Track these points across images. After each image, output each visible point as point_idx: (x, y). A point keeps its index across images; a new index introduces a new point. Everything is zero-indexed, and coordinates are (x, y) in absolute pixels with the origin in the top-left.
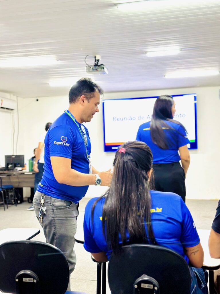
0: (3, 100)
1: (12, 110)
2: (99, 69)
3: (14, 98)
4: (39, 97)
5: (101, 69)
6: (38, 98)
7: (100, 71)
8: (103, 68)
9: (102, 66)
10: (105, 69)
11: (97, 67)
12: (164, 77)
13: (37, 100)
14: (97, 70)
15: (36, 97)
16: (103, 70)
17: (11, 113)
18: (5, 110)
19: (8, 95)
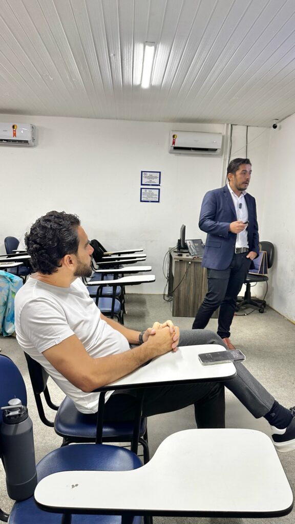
0: (177, 134)
13: (275, 126)
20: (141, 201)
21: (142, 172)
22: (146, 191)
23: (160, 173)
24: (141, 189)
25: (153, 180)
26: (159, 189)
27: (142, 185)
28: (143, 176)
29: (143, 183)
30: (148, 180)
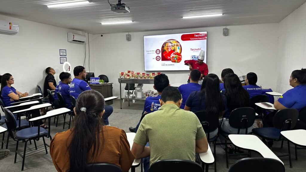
0: (75, 35)
1: (83, 42)
2: (121, 8)
3: (86, 34)
5: (122, 8)
6: (102, 35)
7: (122, 9)
8: (124, 7)
9: (123, 5)
10: (127, 9)
11: (119, 6)
12: (181, 18)
14: (118, 8)
16: (124, 8)
17: (83, 44)
18: (77, 42)
19: (81, 32)
20: (61, 63)
21: (60, 50)
22: (62, 58)
23: (66, 50)
25: (64, 54)
26: (66, 57)
29: (61, 55)
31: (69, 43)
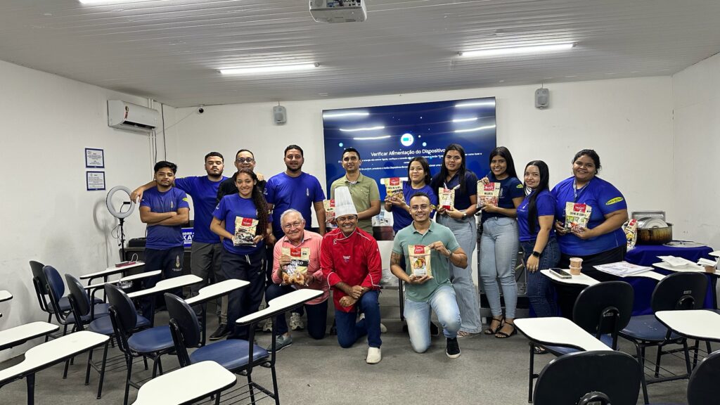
1: (151, 128)
2: (347, 3)
3: (157, 106)
4: (204, 105)
6: (203, 108)
7: (350, 7)
8: (359, 1)
10: (363, 4)
13: (201, 111)
14: (341, 4)
15: (200, 106)
16: (357, 4)
17: (149, 133)
18: (136, 128)
19: (142, 101)
20: (88, 190)
21: (86, 149)
22: (91, 175)
23: (102, 150)
24: (87, 172)
25: (97, 161)
26: (104, 172)
27: (87, 167)
28: (88, 155)
29: (88, 165)
30: (93, 161)
31: (112, 129)
